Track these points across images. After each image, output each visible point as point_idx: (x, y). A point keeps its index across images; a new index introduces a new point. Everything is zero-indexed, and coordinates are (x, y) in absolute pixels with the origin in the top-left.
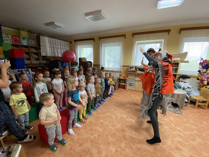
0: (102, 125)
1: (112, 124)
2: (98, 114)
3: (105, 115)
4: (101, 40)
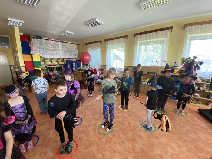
4: (107, 42)
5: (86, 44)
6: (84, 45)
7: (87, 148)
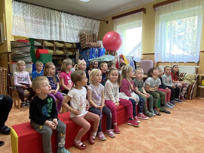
0: (153, 141)
1: (175, 144)
2: (147, 126)
3: (159, 129)
4: (157, 8)
5: (114, 18)
6: (107, 22)
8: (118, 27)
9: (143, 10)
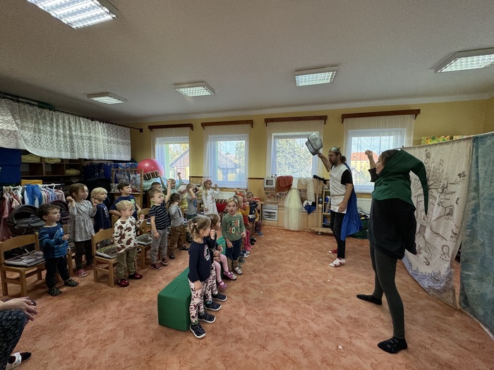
7: (264, 348)
8: (158, 139)
9: (191, 126)
